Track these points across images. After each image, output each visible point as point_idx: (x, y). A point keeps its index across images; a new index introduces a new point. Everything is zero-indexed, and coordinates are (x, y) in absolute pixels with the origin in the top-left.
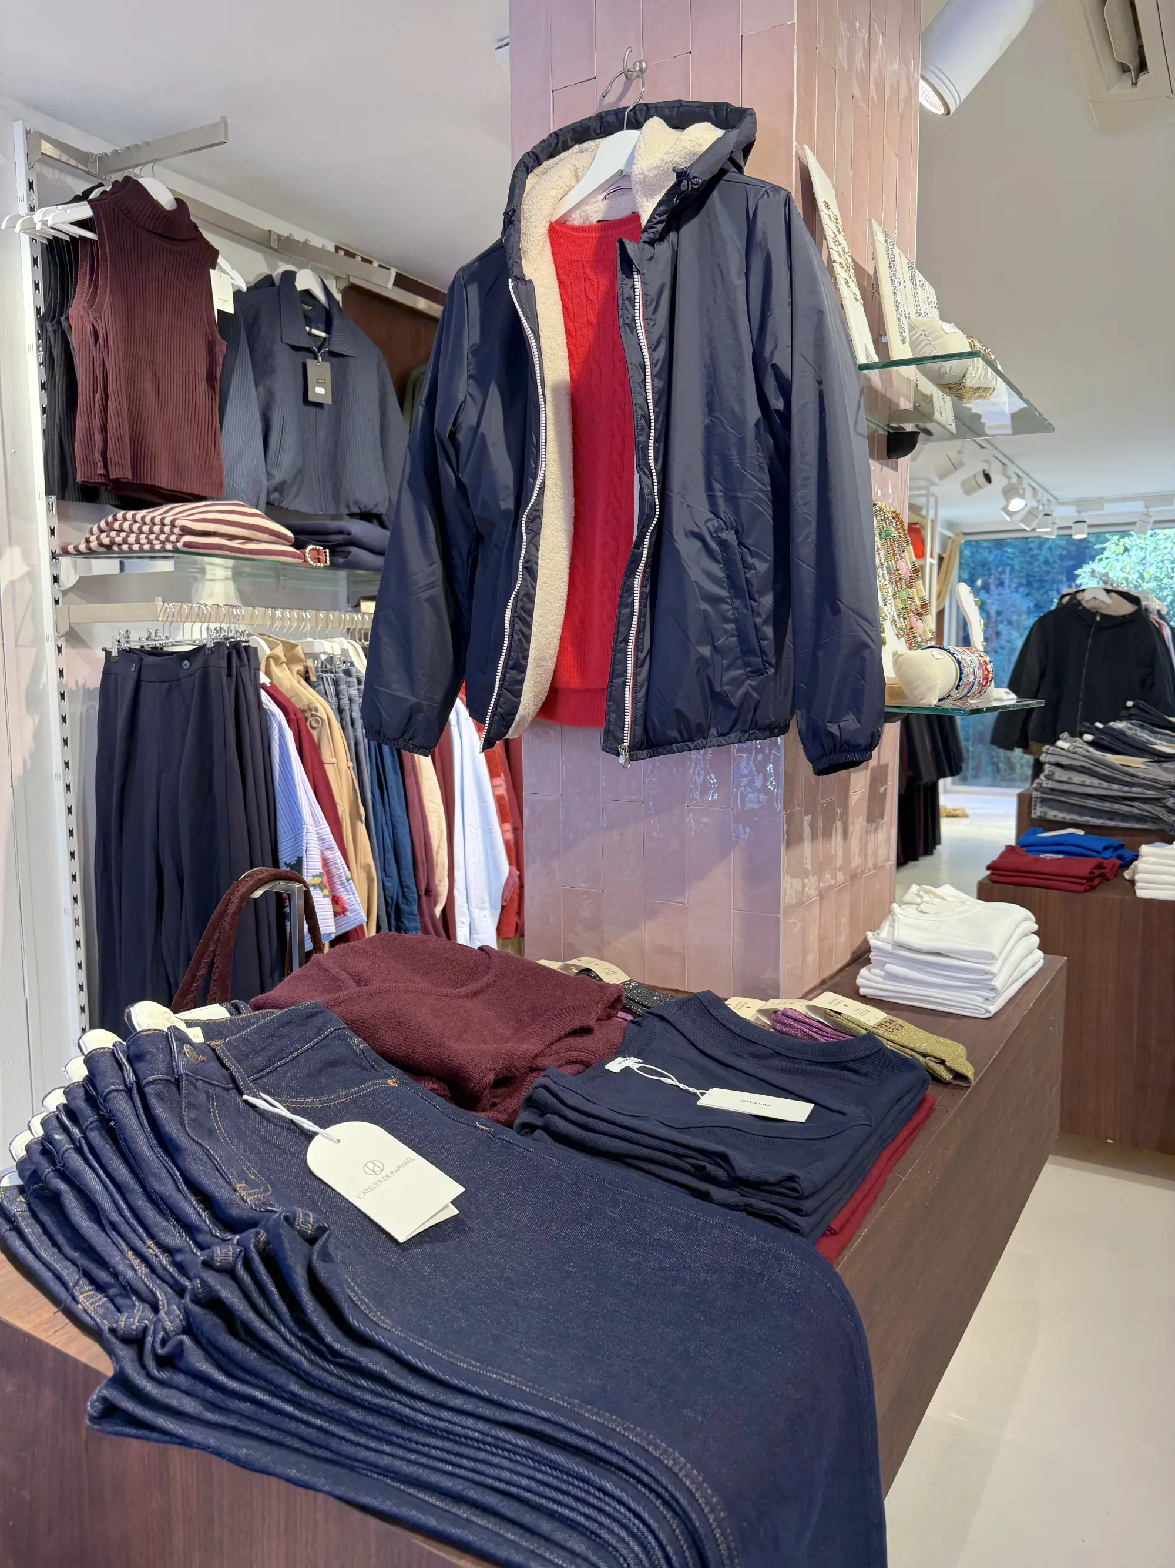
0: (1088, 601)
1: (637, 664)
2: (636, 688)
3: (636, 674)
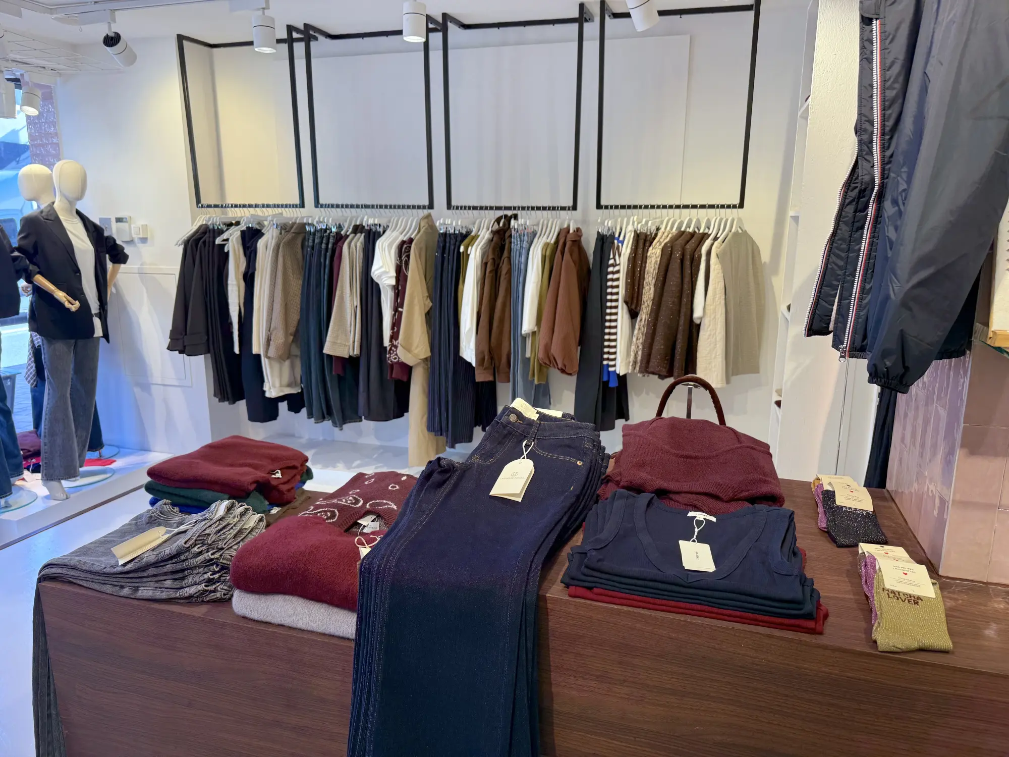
1: (863, 291)
2: (860, 308)
3: (861, 299)
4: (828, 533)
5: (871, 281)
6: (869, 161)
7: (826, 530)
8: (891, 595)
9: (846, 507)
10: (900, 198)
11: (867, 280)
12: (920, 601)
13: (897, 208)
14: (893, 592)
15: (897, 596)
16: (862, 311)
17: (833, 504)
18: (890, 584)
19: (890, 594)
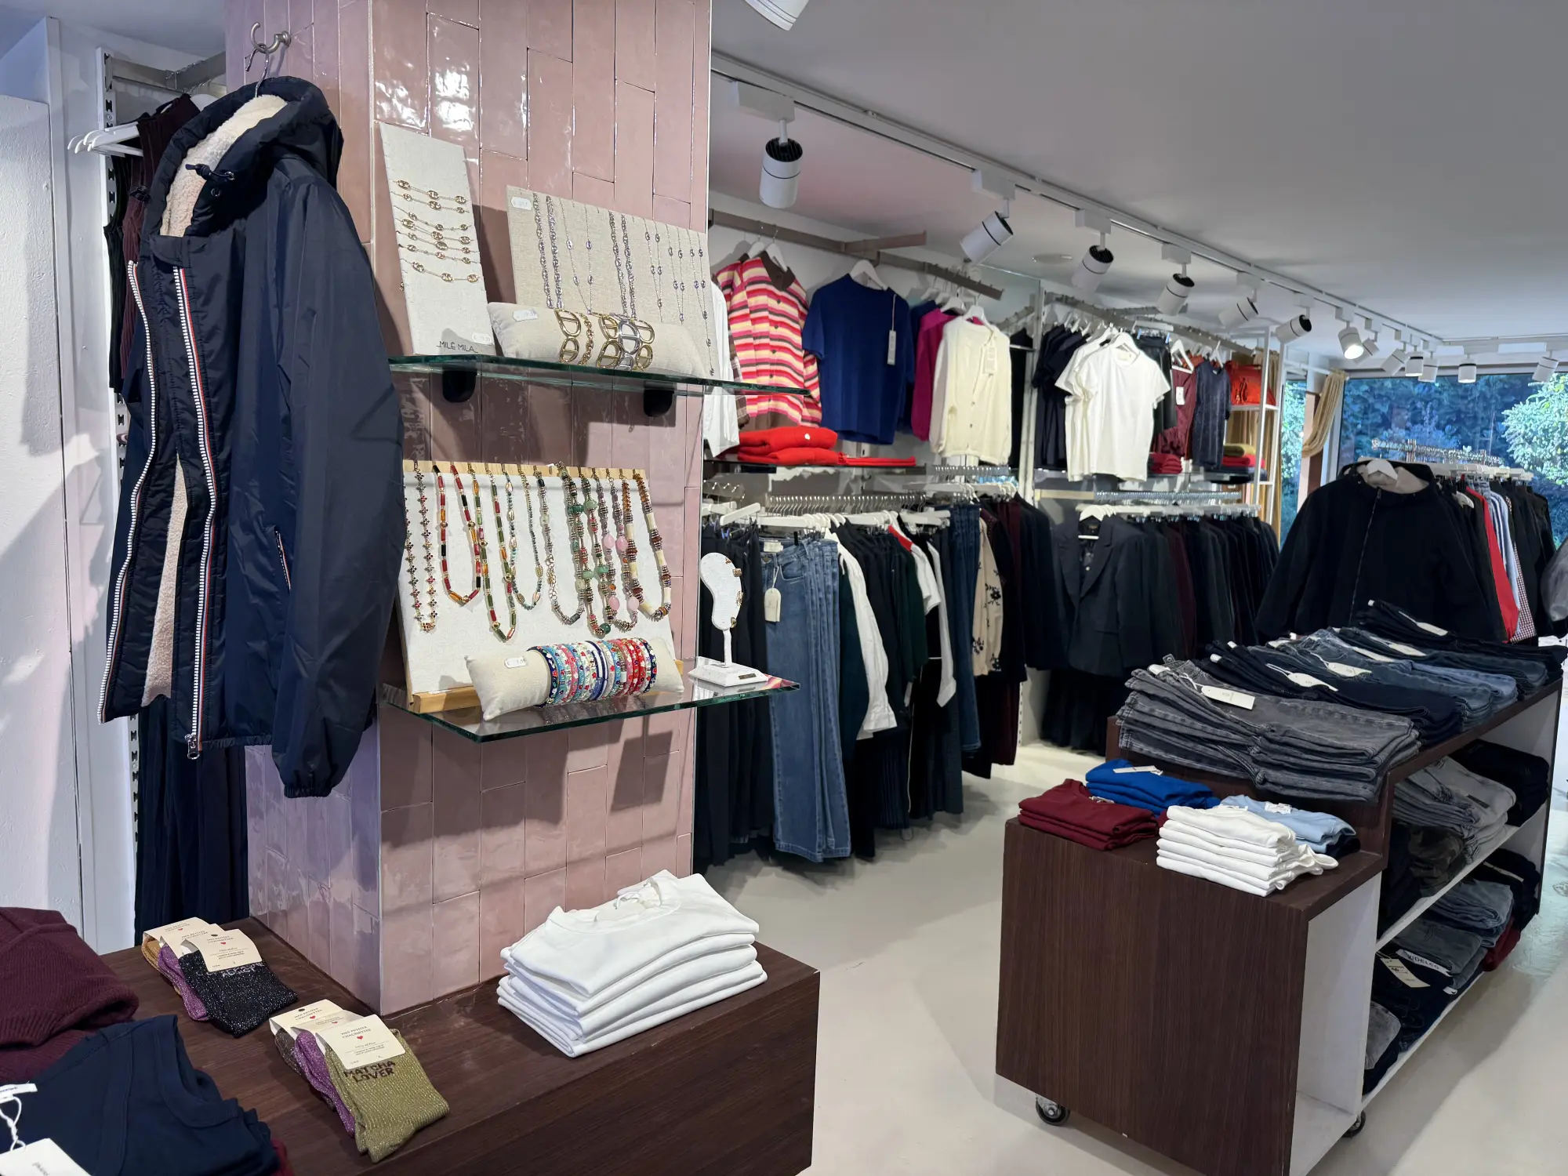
0: (1369, 476)
1: (210, 652)
2: (208, 676)
3: (209, 661)
4: (215, 1024)
5: (220, 634)
6: (196, 467)
7: (207, 1018)
8: (359, 1077)
9: (225, 970)
10: (255, 524)
11: (214, 634)
12: (392, 1066)
13: (252, 536)
14: (358, 1071)
15: (365, 1073)
16: (213, 680)
17: (204, 973)
18: (350, 1062)
19: (356, 1076)
